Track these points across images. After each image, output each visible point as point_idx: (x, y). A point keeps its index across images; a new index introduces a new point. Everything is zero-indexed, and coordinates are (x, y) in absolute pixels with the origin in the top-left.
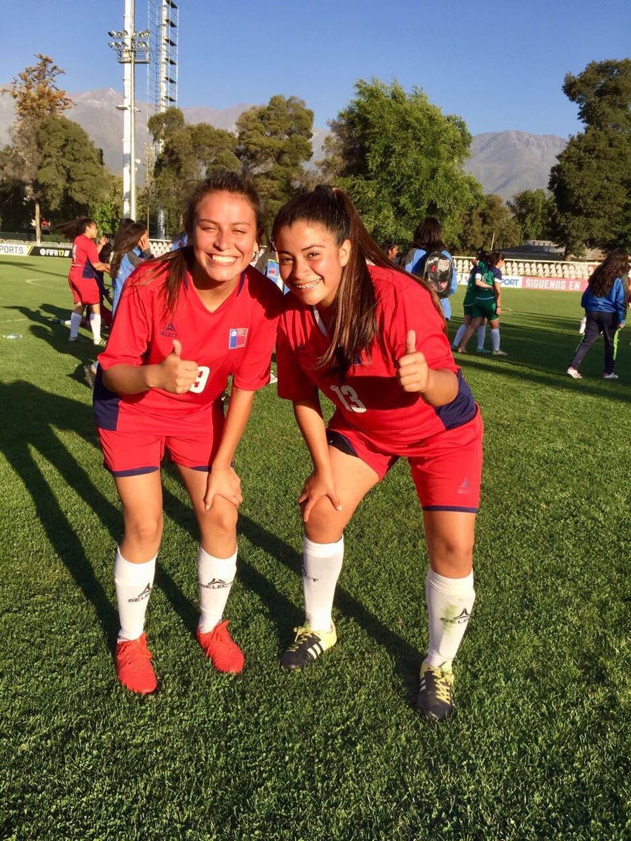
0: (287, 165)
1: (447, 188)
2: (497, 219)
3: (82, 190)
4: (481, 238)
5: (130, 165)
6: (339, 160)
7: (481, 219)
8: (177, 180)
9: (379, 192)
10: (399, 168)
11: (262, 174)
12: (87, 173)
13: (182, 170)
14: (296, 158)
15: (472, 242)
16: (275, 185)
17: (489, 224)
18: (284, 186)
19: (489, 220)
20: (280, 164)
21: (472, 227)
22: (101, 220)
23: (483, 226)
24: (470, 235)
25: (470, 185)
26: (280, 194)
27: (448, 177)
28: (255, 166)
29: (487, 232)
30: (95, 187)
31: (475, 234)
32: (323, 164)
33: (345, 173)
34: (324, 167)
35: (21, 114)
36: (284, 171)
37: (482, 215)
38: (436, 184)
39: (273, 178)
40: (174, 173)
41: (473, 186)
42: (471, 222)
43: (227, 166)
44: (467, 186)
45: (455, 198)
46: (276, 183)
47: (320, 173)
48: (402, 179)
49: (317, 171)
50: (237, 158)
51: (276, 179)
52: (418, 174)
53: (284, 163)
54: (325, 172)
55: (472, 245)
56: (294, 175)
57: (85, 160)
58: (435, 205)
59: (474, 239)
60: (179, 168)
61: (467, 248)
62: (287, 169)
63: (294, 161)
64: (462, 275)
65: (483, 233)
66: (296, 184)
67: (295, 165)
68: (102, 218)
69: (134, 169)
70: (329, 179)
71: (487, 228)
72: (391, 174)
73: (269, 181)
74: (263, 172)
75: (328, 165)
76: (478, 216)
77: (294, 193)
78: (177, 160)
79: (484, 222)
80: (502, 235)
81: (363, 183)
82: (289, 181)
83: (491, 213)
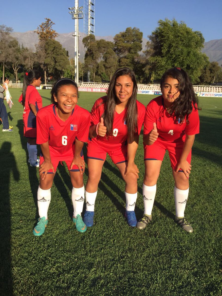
0: (132, 53)
1: (194, 59)
2: (216, 71)
3: (60, 65)
4: (210, 78)
5: (77, 56)
6: (152, 50)
7: (210, 71)
8: (92, 60)
9: (167, 62)
10: (175, 52)
11: (123, 57)
12: (61, 59)
13: (94, 57)
14: (136, 50)
15: (206, 80)
16: (128, 61)
17: (213, 73)
18: (131, 61)
19: (213, 72)
20: (130, 53)
21: (206, 74)
22: (67, 76)
23: (210, 74)
24: (205, 77)
25: (204, 57)
26: (129, 64)
27: (195, 55)
28: (121, 54)
29: (212, 76)
30: (64, 64)
31: (207, 77)
32: (146, 52)
33: (154, 55)
34: (146, 53)
35: (40, 40)
36: (131, 55)
37: (210, 70)
38: (190, 58)
39: (127, 58)
40: (91, 58)
41: (205, 58)
42: (205, 73)
43: (110, 54)
44: (203, 58)
45: (198, 63)
46: (128, 60)
47: (145, 56)
48: (176, 56)
49: (144, 55)
50: (114, 51)
51: (128, 59)
52: (182, 54)
53: (131, 52)
54: (146, 55)
55: (206, 81)
56: (135, 57)
57: (61, 55)
58: (189, 66)
59: (207, 79)
60: (93, 56)
61: (204, 83)
62: (132, 55)
63: (135, 52)
64: (200, 93)
65: (210, 76)
66: (136, 60)
67: (135, 53)
68: (68, 75)
69: (78, 57)
70: (148, 57)
71: (212, 75)
72: (172, 54)
73: (126, 59)
74: (124, 56)
75: (147, 52)
76: (209, 70)
77: (135, 64)
78: (92, 53)
79: (211, 72)
80: (218, 77)
81: (160, 59)
82: (133, 59)
83: (214, 69)
